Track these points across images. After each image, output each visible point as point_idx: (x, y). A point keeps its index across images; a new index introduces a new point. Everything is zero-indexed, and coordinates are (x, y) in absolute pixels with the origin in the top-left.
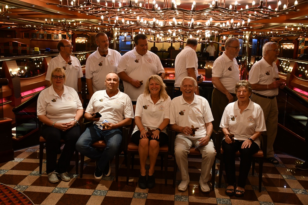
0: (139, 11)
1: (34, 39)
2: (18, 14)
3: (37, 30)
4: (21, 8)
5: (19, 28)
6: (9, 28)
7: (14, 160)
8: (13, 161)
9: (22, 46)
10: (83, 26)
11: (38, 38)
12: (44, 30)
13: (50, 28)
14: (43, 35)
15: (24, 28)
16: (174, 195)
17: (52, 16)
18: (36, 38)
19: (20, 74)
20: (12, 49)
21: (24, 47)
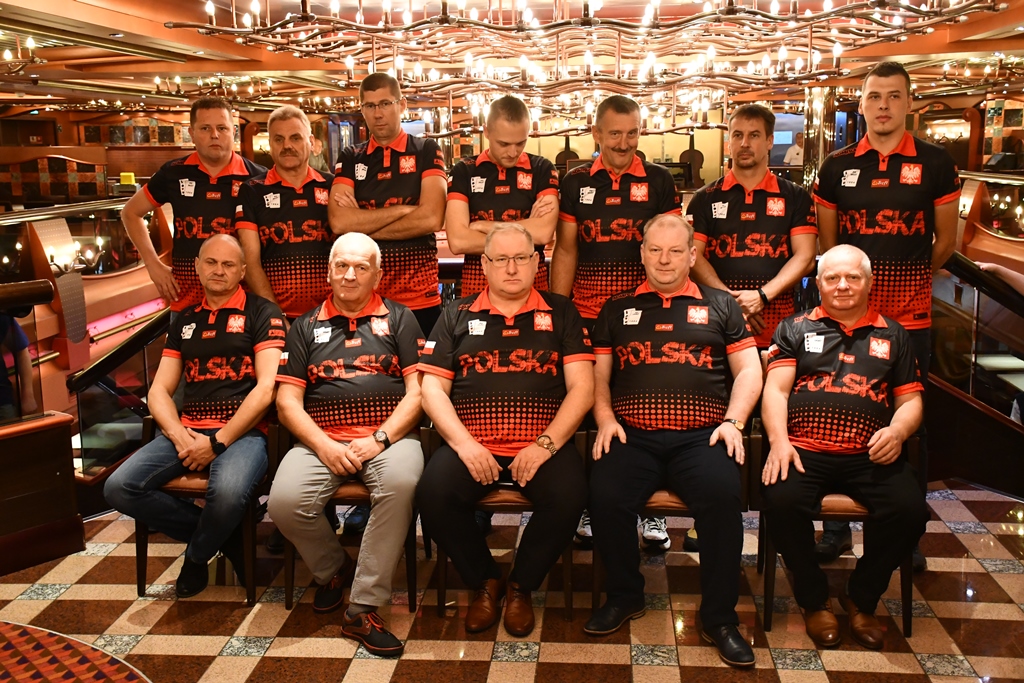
0: (469, 35)
1: (118, 145)
2: (67, 66)
3: (127, 117)
4: (77, 45)
5: (68, 112)
6: (36, 112)
7: (84, 549)
8: (83, 553)
9: (78, 171)
10: (279, 95)
11: (130, 141)
12: (148, 113)
13: (170, 106)
14: (145, 129)
15: (85, 111)
16: (627, 647)
17: (180, 64)
18: (125, 142)
19: (81, 262)
20: (49, 181)
21: (88, 174)
